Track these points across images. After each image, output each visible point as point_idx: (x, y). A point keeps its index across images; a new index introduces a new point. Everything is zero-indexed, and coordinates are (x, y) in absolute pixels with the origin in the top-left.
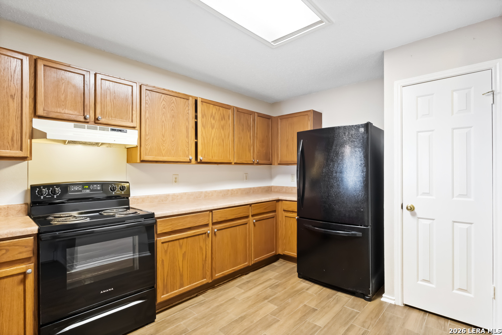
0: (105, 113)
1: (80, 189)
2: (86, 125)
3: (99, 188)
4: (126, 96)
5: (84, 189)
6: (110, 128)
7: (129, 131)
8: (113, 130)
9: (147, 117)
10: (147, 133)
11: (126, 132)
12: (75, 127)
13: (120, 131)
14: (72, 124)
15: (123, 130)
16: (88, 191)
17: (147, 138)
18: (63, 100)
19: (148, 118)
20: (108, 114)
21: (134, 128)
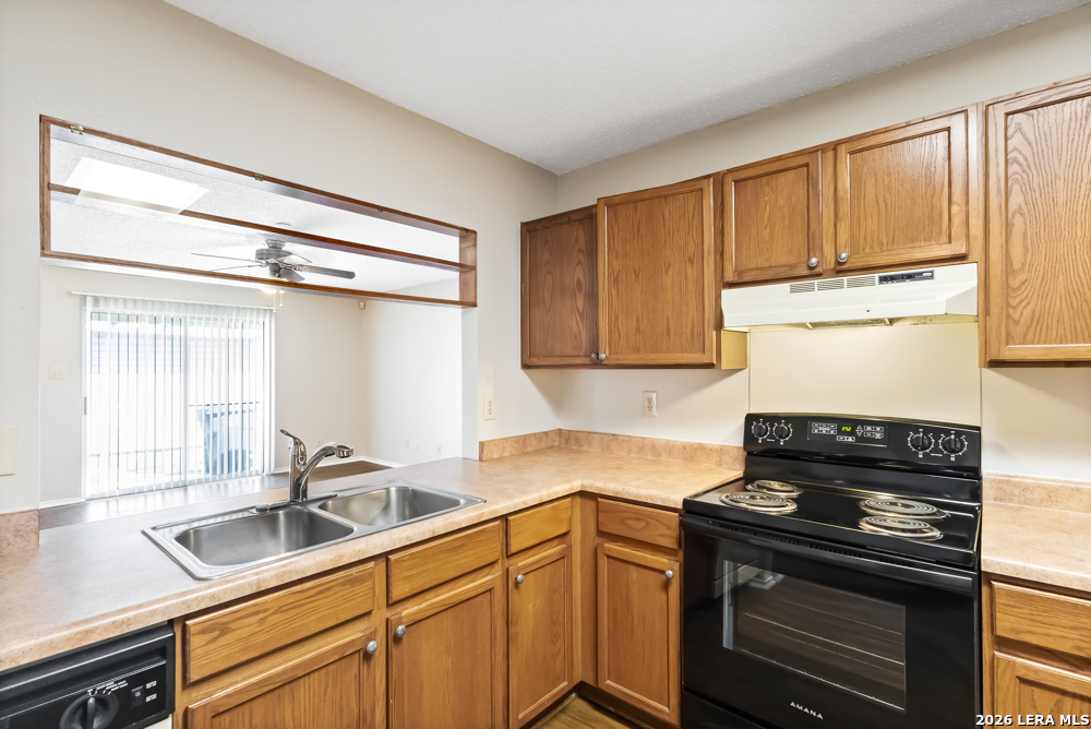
0: (862, 240)
1: (832, 432)
2: (816, 282)
3: (878, 436)
4: (928, 168)
5: (840, 432)
6: (877, 276)
7: (939, 270)
8: (883, 280)
9: (1013, 207)
10: (1016, 265)
11: (932, 277)
12: (793, 291)
13: (910, 277)
14: (786, 286)
15: (921, 274)
16: (850, 439)
17: (1015, 283)
18: (767, 238)
19: (1020, 211)
20: (869, 240)
21: (960, 258)
